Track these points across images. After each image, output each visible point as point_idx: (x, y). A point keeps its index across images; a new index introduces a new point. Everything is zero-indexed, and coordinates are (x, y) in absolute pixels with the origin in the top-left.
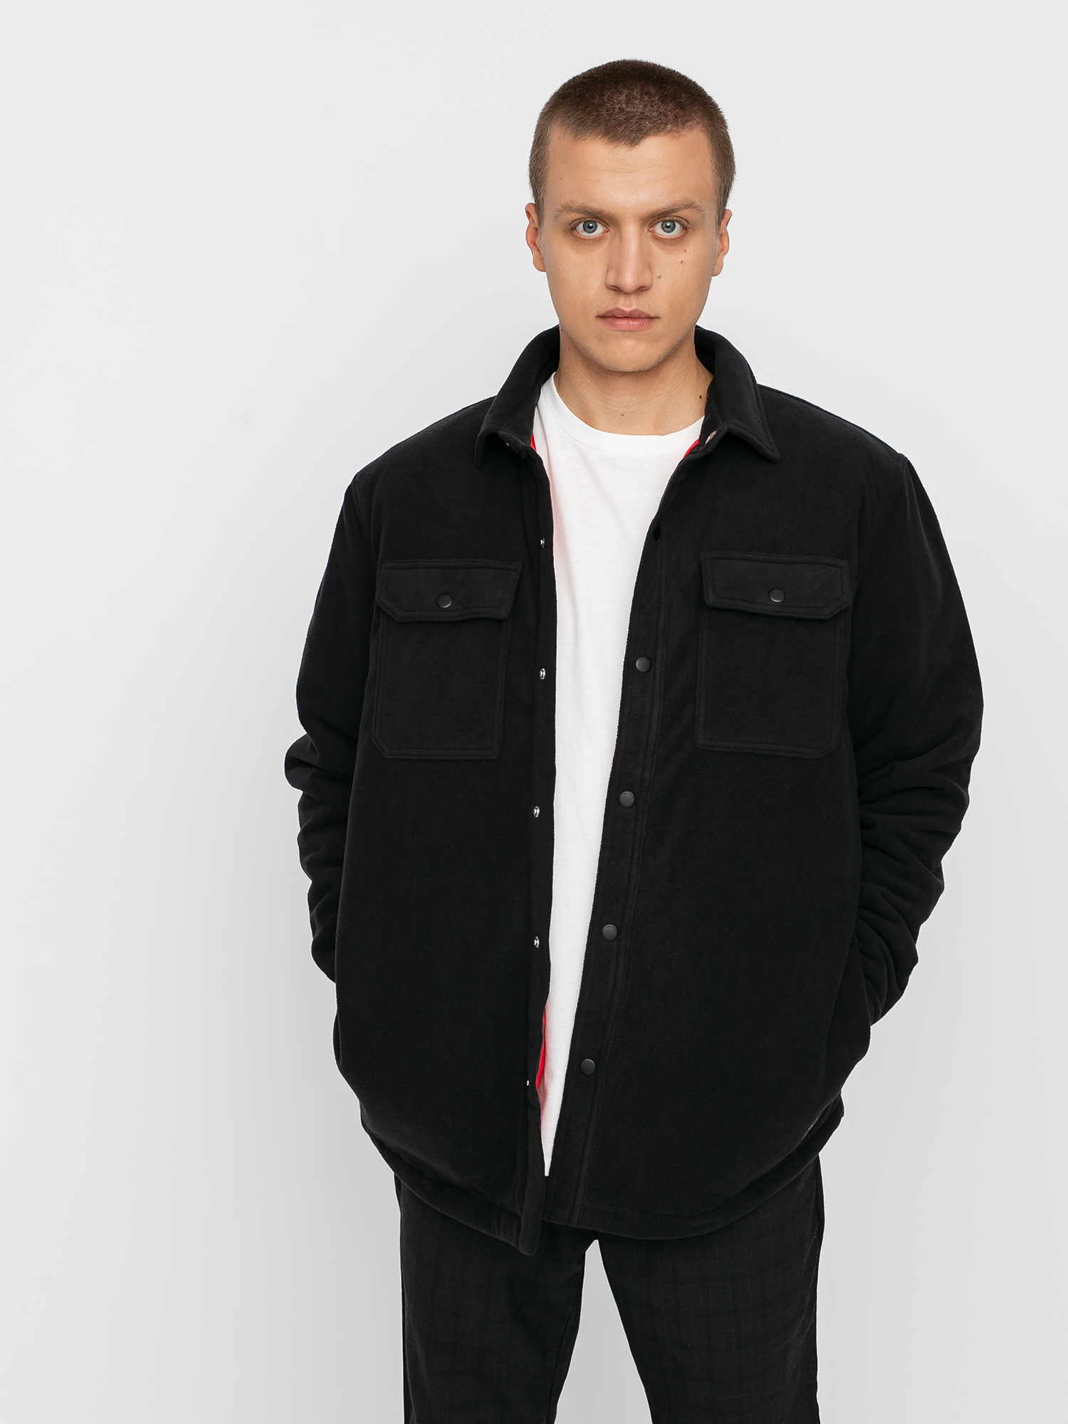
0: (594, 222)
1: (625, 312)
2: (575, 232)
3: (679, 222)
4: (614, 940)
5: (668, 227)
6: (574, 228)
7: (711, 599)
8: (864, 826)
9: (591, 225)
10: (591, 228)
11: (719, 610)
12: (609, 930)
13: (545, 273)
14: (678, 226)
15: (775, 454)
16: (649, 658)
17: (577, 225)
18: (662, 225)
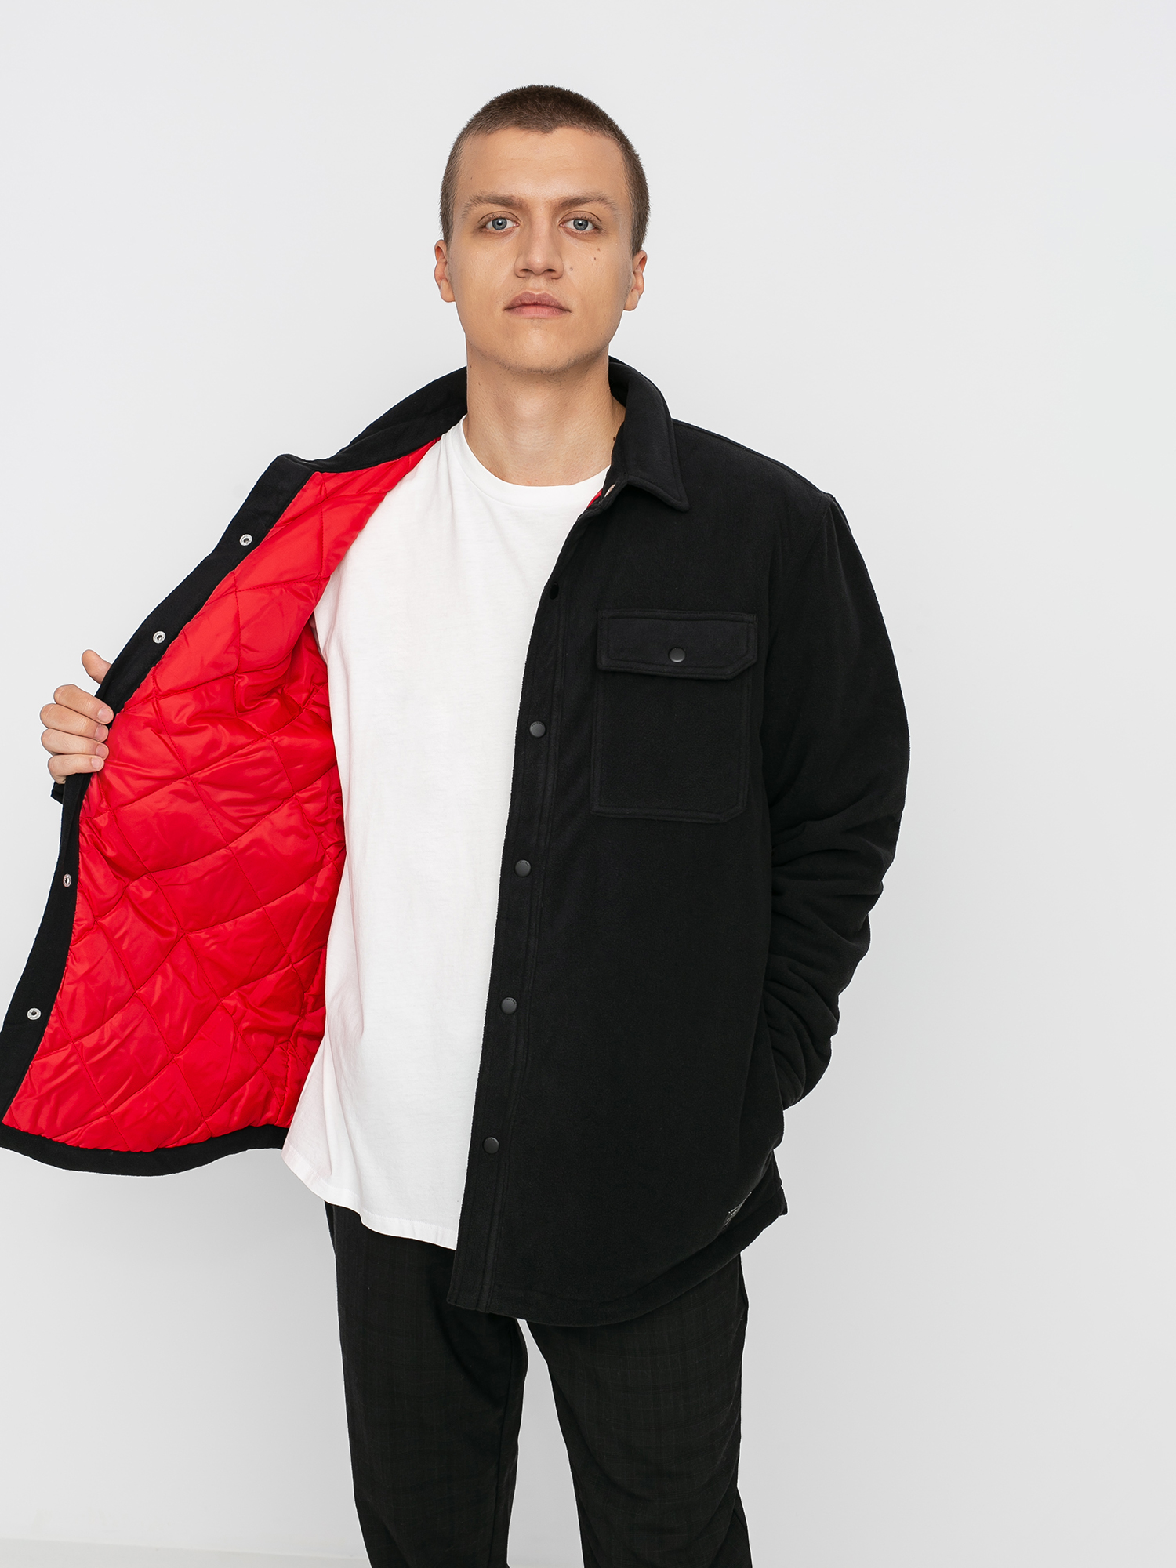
0: (504, 219)
1: (534, 295)
2: (484, 230)
3: (591, 222)
4: (513, 1014)
5: (580, 225)
6: (484, 226)
7: (604, 662)
8: (776, 892)
9: (500, 222)
10: (500, 224)
11: (614, 673)
12: (510, 1004)
13: (454, 303)
14: (590, 226)
15: (684, 504)
16: (543, 723)
17: (487, 223)
18: (574, 222)
